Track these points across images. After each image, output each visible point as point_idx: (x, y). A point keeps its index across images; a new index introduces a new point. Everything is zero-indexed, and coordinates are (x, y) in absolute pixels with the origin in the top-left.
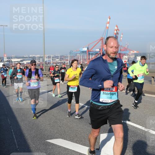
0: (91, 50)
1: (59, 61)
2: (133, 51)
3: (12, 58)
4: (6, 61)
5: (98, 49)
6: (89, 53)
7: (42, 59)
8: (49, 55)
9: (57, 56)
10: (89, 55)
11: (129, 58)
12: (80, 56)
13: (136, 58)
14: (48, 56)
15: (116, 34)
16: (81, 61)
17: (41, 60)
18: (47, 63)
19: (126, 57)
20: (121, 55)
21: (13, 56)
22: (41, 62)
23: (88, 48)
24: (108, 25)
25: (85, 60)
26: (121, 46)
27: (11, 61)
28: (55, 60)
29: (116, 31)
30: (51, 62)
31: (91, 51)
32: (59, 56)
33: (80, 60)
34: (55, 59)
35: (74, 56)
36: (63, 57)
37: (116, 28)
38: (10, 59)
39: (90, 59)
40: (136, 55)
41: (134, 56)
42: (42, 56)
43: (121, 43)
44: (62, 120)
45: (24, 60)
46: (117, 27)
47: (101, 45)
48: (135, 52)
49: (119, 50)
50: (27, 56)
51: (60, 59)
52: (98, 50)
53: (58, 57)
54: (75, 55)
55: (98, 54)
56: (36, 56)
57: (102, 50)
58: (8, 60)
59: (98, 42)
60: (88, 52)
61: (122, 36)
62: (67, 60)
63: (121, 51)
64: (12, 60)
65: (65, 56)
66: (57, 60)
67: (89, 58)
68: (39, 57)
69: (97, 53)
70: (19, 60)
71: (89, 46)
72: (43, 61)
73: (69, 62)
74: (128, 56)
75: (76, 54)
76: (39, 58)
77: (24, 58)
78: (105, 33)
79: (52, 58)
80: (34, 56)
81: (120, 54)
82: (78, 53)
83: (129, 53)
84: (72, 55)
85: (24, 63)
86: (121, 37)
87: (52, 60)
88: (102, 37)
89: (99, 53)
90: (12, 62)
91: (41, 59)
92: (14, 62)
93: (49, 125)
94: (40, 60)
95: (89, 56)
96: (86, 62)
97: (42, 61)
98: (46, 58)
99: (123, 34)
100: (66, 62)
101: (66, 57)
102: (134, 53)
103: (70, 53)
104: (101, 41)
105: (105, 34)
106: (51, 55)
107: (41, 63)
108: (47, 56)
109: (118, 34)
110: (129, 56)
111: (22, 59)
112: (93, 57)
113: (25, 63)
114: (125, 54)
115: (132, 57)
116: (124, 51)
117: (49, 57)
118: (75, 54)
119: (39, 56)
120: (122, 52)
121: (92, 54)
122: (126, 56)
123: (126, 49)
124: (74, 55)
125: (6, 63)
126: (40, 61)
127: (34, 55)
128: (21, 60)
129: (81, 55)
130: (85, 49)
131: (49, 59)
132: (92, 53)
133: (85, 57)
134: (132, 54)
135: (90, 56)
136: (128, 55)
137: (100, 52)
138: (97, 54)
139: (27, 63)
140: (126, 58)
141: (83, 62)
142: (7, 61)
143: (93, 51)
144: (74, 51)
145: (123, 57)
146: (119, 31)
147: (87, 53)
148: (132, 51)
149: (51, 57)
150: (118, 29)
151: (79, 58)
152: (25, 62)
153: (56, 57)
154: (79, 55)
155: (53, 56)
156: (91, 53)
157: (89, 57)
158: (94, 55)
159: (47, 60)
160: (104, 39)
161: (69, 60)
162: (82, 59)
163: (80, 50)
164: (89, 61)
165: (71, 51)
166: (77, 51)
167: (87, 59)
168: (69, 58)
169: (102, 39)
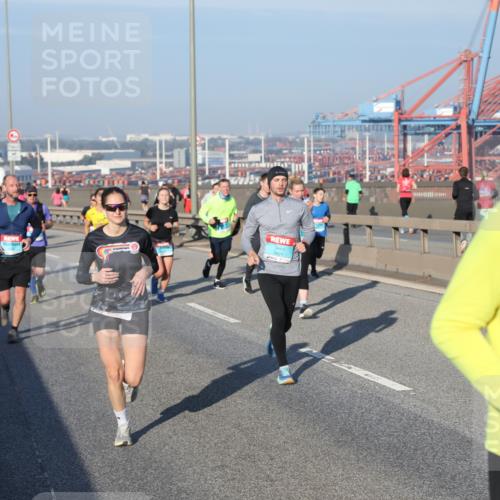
0: (412, 111)
1: (263, 165)
3: (44, 147)
4: (17, 163)
5: (446, 106)
6: (405, 127)
7: (183, 152)
8: (216, 136)
9: (251, 138)
10: (405, 135)
12: (363, 140)
14: (211, 141)
16: (368, 162)
17: (179, 157)
18: (204, 172)
21: (49, 137)
22: (176, 165)
23: (398, 104)
25: (385, 158)
27: (42, 159)
28: (241, 157)
30: (224, 168)
31: (416, 114)
32: (262, 138)
33: (362, 159)
34: (242, 152)
35: (334, 141)
36: (279, 146)
38: (35, 150)
39: (409, 153)
42: (185, 138)
44: (277, 447)
45: (101, 157)
47: (462, 86)
50: (115, 139)
51: (268, 152)
52: (448, 112)
53: (257, 142)
54: (335, 136)
55: (447, 130)
56: (156, 139)
57: (465, 111)
58: (25, 154)
60: (400, 120)
62: (301, 160)
64: (44, 155)
65: (291, 138)
66: (254, 157)
67: (405, 149)
68: (166, 142)
69: (444, 127)
70: (77, 156)
71: (403, 92)
72: (188, 163)
73: (310, 167)
75: (343, 131)
76: (171, 146)
77: (100, 149)
78: (481, 31)
79: (232, 147)
80: (147, 140)
82: (351, 128)
84: (323, 137)
85: (99, 171)
87: (231, 156)
88: (466, 51)
89: (453, 124)
90: (44, 165)
91: (176, 152)
92: (53, 164)
93: (218, 472)
94: (171, 156)
95: (405, 141)
96: (389, 170)
97: (183, 164)
98: (204, 149)
100: (295, 168)
101: (293, 144)
103: (316, 125)
104: (465, 64)
105: (484, 35)
106: (224, 136)
107: (179, 170)
108: (207, 138)
111: (89, 153)
112: (421, 145)
113: (105, 171)
117: (215, 145)
118: (338, 129)
119: (169, 137)
121: (419, 132)
124: (331, 136)
125: (17, 168)
126: (175, 160)
127: (146, 136)
128: (86, 157)
129: (367, 135)
130: (387, 108)
131: (217, 154)
132: (419, 128)
133: (386, 145)
135: (409, 138)
137: (456, 120)
138: (443, 133)
139: (111, 170)
141: (373, 169)
142: (24, 161)
143: (421, 118)
144: (329, 117)
147: (394, 124)
149: (224, 145)
151: (354, 149)
152: (104, 167)
153: (248, 143)
154: (357, 135)
155: (235, 138)
156: (412, 124)
157: (402, 146)
158: (426, 137)
159: (204, 159)
160: (476, 60)
161: (309, 159)
162: (371, 152)
163: (360, 112)
164: (403, 163)
165: (317, 117)
166: (347, 115)
167: (395, 152)
168: (309, 151)
169: (468, 61)
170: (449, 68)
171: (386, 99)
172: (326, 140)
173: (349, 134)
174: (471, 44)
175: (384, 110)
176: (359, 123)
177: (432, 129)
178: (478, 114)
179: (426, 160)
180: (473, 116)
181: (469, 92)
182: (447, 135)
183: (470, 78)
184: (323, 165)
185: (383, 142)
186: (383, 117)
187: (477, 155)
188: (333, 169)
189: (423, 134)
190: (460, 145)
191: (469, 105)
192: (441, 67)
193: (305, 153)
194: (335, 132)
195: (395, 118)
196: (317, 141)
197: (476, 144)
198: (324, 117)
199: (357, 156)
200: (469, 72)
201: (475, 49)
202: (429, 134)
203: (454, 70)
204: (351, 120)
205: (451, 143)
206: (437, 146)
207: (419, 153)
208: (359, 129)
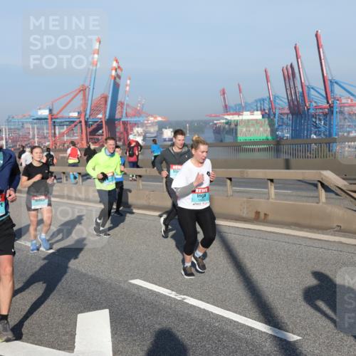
0: (58, 114)
2: (155, 118)
5: (74, 112)
6: (54, 122)
10: (55, 126)
11: (146, 133)
12: (33, 128)
13: (162, 133)
15: (115, 78)
16: (36, 139)
19: (140, 130)
20: (129, 126)
23: (51, 111)
24: (96, 56)
25: (45, 138)
26: (128, 105)
29: (116, 71)
31: (59, 116)
33: (34, 138)
35: (19, 129)
37: (115, 64)
39: (57, 135)
40: (162, 126)
41: (156, 128)
43: (127, 98)
46: (117, 61)
47: (81, 102)
48: (159, 119)
49: (124, 115)
52: (76, 114)
54: (19, 127)
55: (75, 124)
57: (83, 114)
59: (74, 97)
60: (52, 119)
61: (128, 82)
62: (2, 139)
63: (127, 116)
67: (55, 133)
69: (74, 122)
71: (52, 105)
73: (6, 142)
74: (144, 128)
75: (23, 124)
78: (89, 76)
81: (124, 123)
82: (27, 122)
83: (146, 122)
84: (12, 127)
86: (127, 85)
88: (83, 85)
89: (78, 120)
95: (55, 129)
96: (47, 143)
99: (130, 79)
102: (156, 121)
103: (8, 121)
104: (82, 92)
105: (90, 81)
109: (119, 77)
110: (147, 127)
112: (62, 131)
114: (136, 124)
115: (152, 130)
116: (134, 116)
118: (20, 123)
120: (129, 119)
121: (61, 125)
122: (138, 127)
123: (138, 113)
124: (16, 127)
129: (36, 126)
130: (45, 113)
132: (61, 122)
133: (45, 131)
134: (153, 124)
135: (57, 127)
136: (142, 125)
137: (79, 118)
138: (73, 125)
140: (139, 132)
141: (39, 143)
143: (62, 118)
144: (15, 117)
145: (132, 130)
146: (121, 70)
147: (49, 120)
148: (152, 116)
150: (119, 67)
151: (29, 133)
154: (30, 126)
156: (58, 120)
157: (53, 131)
158: (65, 127)
160: (87, 90)
161: (6, 139)
162: (38, 135)
163: (32, 114)
164: (54, 139)
165: (9, 117)
166: (25, 116)
167: (50, 134)
168: (6, 135)
169: (83, 90)
170: (75, 93)
171: (44, 108)
172: (14, 129)
173: (26, 126)
174: (85, 81)
175: (44, 114)
176: (31, 120)
177: (68, 123)
178: (90, 116)
179: (66, 138)
180: (87, 116)
181: (85, 105)
182: (75, 126)
183: (85, 98)
184: (13, 142)
185: (43, 130)
186: (43, 117)
187: (90, 135)
188: (19, 143)
189: (63, 125)
190: (82, 131)
191: (85, 111)
192: (71, 93)
193: (4, 136)
194: (19, 125)
195: (49, 117)
196: (10, 129)
197: (89, 130)
198: (13, 117)
199: (31, 137)
200: (84, 95)
201: (87, 84)
202: (67, 125)
203: (77, 94)
204: (27, 118)
205: (77, 130)
206: (70, 131)
207: (62, 135)
208: (31, 123)
